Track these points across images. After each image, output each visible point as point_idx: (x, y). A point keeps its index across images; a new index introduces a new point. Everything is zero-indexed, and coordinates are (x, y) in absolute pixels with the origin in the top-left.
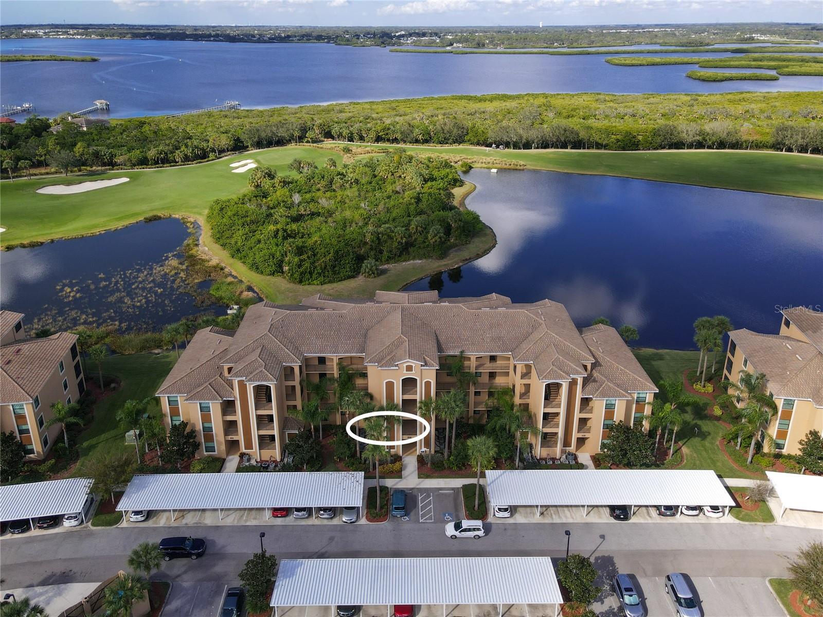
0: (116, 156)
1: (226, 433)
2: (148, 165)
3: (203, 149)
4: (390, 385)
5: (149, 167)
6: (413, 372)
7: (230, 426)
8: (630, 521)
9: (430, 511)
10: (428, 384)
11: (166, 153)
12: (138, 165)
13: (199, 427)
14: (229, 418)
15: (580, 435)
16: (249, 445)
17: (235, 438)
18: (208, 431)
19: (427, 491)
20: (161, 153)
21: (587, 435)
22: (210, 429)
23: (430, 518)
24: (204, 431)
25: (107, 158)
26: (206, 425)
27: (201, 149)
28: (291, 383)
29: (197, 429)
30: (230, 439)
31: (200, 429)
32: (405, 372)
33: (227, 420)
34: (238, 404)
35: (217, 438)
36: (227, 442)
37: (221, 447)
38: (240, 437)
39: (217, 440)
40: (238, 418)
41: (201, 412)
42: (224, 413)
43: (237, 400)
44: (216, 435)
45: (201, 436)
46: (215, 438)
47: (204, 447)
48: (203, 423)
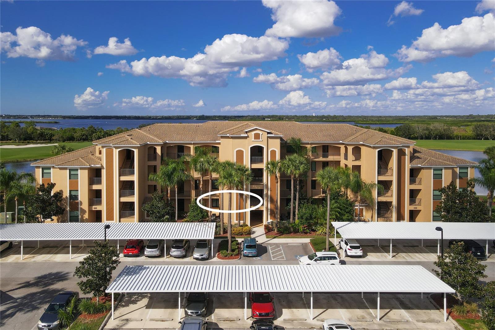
0: (54, 136)
1: (91, 204)
2: (74, 140)
4: (240, 154)
5: (74, 141)
6: (261, 140)
7: (95, 196)
9: (281, 254)
10: (273, 153)
11: (87, 136)
12: (67, 141)
13: (66, 194)
14: (95, 187)
15: (412, 208)
16: (110, 217)
17: (98, 208)
18: (73, 198)
19: (277, 245)
20: (83, 136)
21: (419, 208)
22: (76, 197)
24: (70, 200)
25: (48, 137)
26: (73, 193)
28: (153, 163)
29: (64, 196)
30: (93, 209)
31: (67, 197)
32: (253, 140)
33: (93, 189)
34: (104, 172)
35: (81, 207)
36: (91, 211)
37: (84, 216)
38: (103, 208)
39: (81, 208)
40: (103, 187)
41: (70, 179)
42: (91, 182)
43: (104, 169)
44: (81, 202)
45: (67, 204)
46: (79, 206)
47: (69, 216)
48: (70, 191)
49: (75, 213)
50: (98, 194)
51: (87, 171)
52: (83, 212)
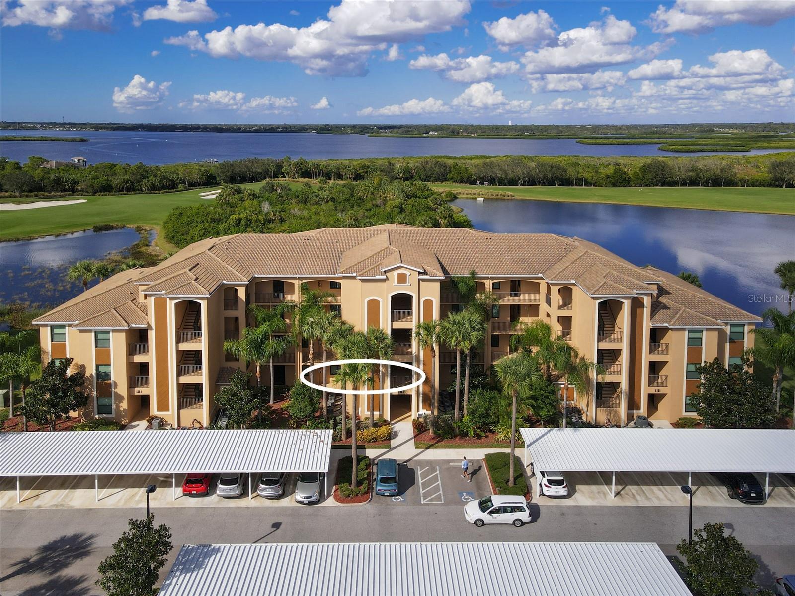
0: (78, 182)
1: (132, 384)
3: (172, 181)
4: (374, 307)
5: (112, 193)
6: (408, 284)
8: (766, 505)
9: (436, 489)
10: (428, 304)
11: (132, 183)
14: (138, 359)
15: (652, 390)
16: (163, 405)
17: (144, 391)
19: (431, 465)
20: (127, 182)
21: (663, 390)
22: (107, 376)
23: (438, 498)
24: (97, 380)
26: (102, 369)
27: (170, 180)
28: (232, 314)
29: (88, 375)
30: (136, 394)
31: (92, 375)
32: (396, 284)
33: (135, 361)
34: (152, 335)
35: (116, 390)
36: (131, 397)
37: (121, 404)
38: (151, 390)
39: (116, 393)
40: (150, 357)
41: (96, 347)
42: (132, 350)
43: (151, 329)
44: (115, 384)
45: (93, 387)
46: (113, 389)
47: (96, 405)
48: (97, 366)
49: (105, 401)
50: (143, 368)
51: (124, 334)
52: (120, 398)
